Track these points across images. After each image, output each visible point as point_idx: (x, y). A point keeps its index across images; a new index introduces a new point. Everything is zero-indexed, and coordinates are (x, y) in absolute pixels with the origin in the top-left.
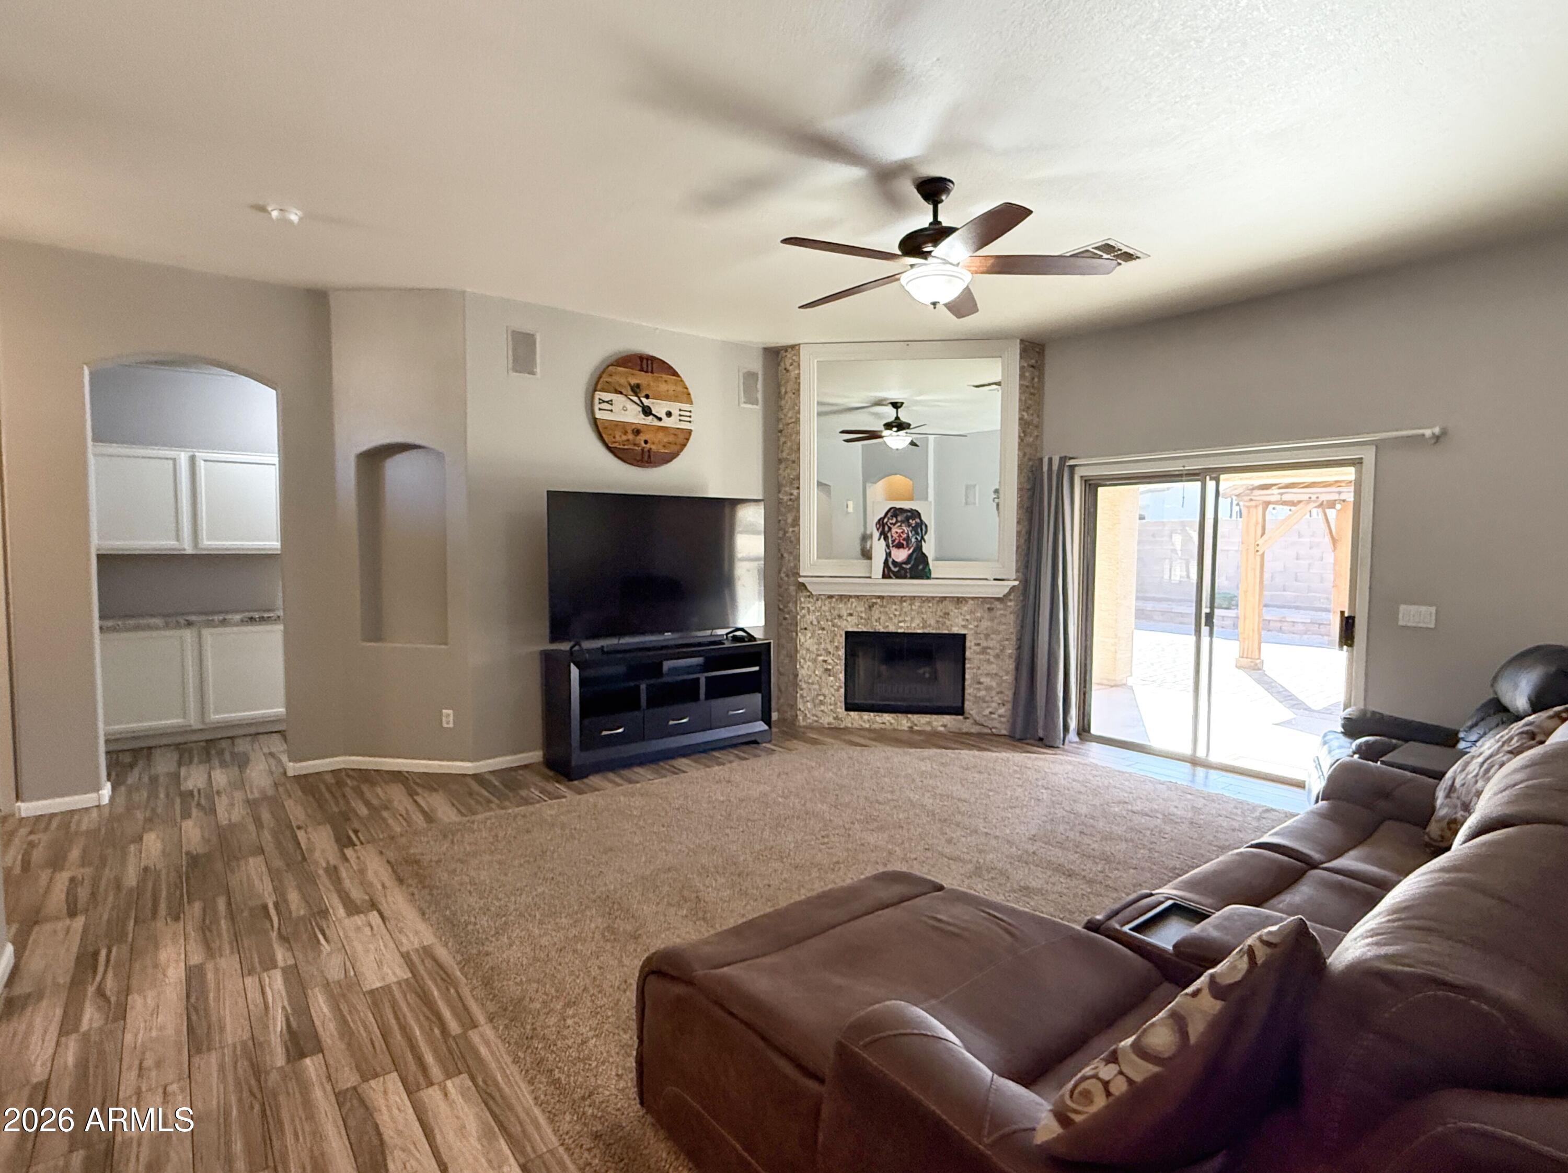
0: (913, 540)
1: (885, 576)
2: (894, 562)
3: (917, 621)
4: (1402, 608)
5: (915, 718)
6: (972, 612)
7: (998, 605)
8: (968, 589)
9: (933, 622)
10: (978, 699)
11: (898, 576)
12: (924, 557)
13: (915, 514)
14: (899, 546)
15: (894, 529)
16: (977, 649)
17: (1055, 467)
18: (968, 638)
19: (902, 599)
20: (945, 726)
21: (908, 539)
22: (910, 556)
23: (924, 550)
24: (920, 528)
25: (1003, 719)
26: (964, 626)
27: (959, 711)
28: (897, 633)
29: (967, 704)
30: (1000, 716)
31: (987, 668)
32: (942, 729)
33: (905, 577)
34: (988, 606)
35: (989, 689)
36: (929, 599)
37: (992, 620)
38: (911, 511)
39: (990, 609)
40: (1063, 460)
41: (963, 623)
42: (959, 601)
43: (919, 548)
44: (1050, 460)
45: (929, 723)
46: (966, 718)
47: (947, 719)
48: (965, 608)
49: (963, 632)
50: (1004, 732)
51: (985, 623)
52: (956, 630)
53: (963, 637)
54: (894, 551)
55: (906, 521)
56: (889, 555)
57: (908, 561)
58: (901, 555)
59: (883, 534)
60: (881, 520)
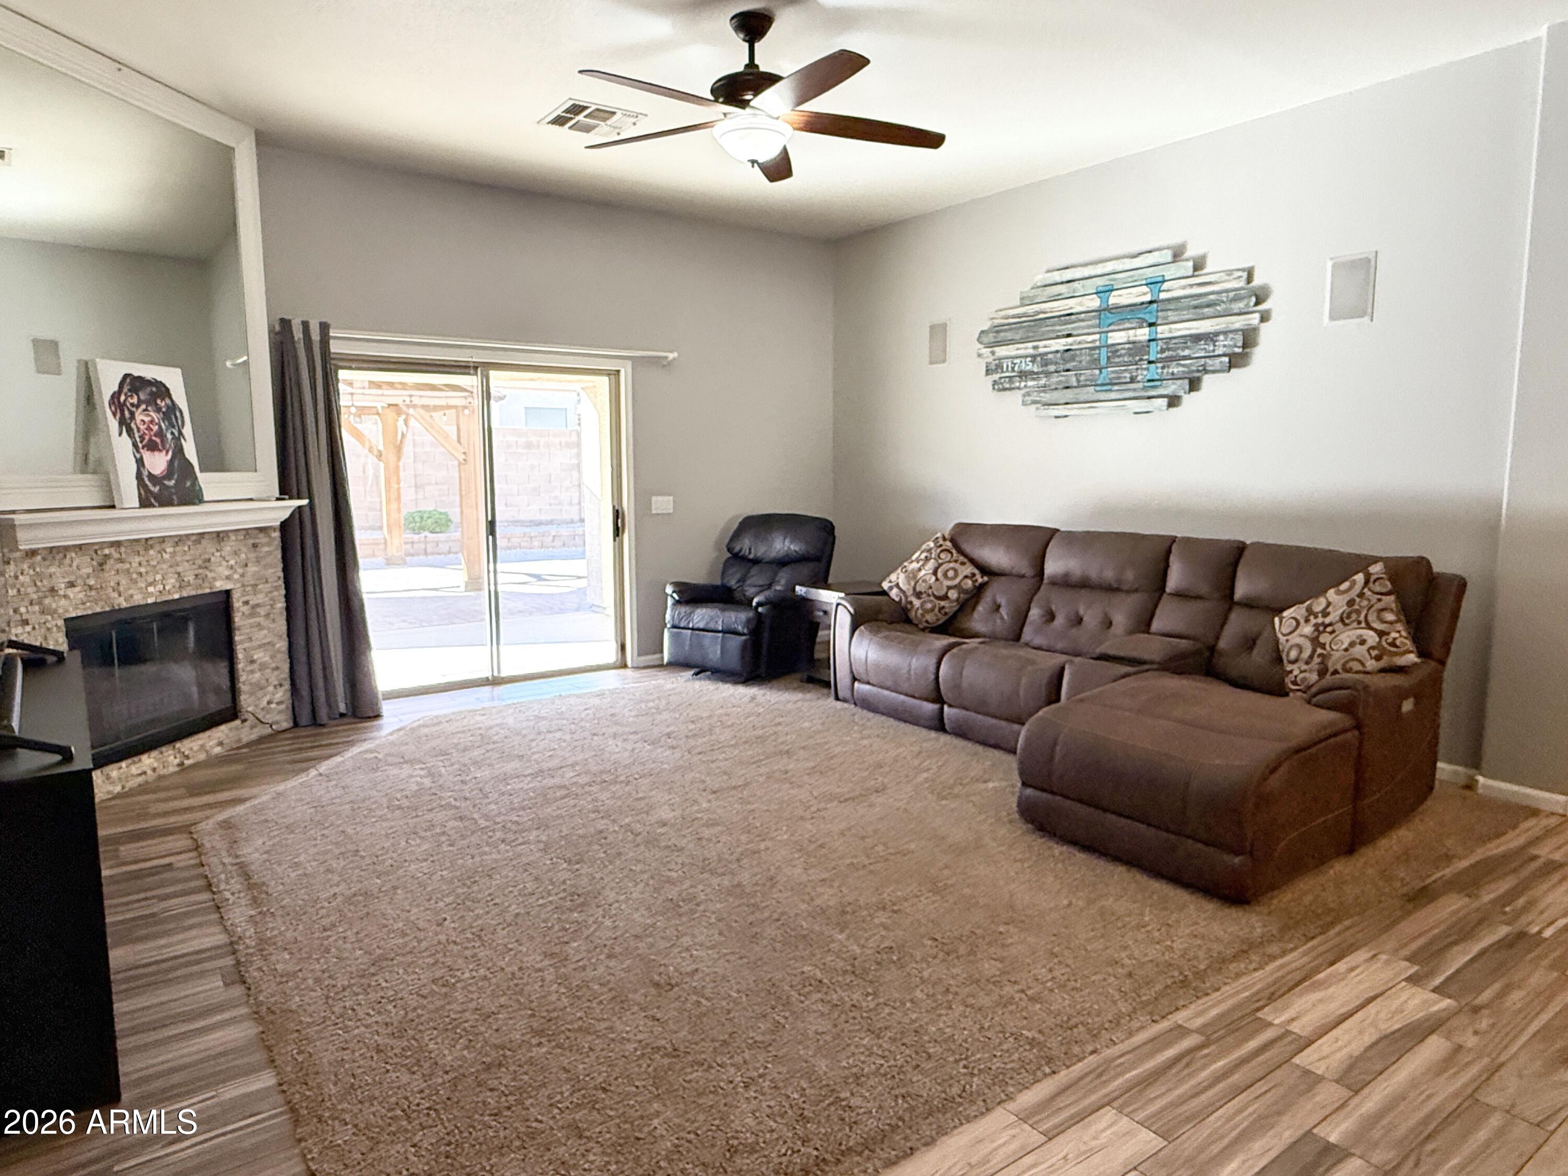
0: (169, 436)
1: (145, 503)
2: (151, 477)
3: (171, 581)
4: (654, 499)
6: (234, 553)
7: (262, 539)
8: (229, 517)
9: (189, 578)
10: (253, 687)
11: (165, 502)
12: (189, 466)
13: (162, 390)
14: (152, 447)
15: (139, 416)
16: (245, 609)
17: (316, 336)
18: (236, 596)
20: (221, 744)
21: (160, 434)
22: (171, 463)
23: (187, 455)
24: (173, 414)
25: (283, 707)
26: (228, 578)
27: (234, 713)
29: (242, 700)
30: (278, 703)
31: (258, 636)
32: (218, 750)
33: (170, 504)
34: (252, 541)
35: (263, 667)
36: (179, 540)
37: (258, 561)
38: (155, 383)
39: (255, 546)
40: (323, 326)
41: (227, 573)
42: (220, 536)
43: (179, 451)
44: (305, 325)
46: (244, 721)
47: (222, 732)
48: (227, 549)
49: (228, 586)
50: (285, 725)
51: (252, 569)
52: (220, 585)
53: (228, 593)
54: (147, 456)
55: (152, 401)
56: (140, 462)
57: (169, 474)
58: (157, 463)
59: (125, 424)
60: (115, 397)
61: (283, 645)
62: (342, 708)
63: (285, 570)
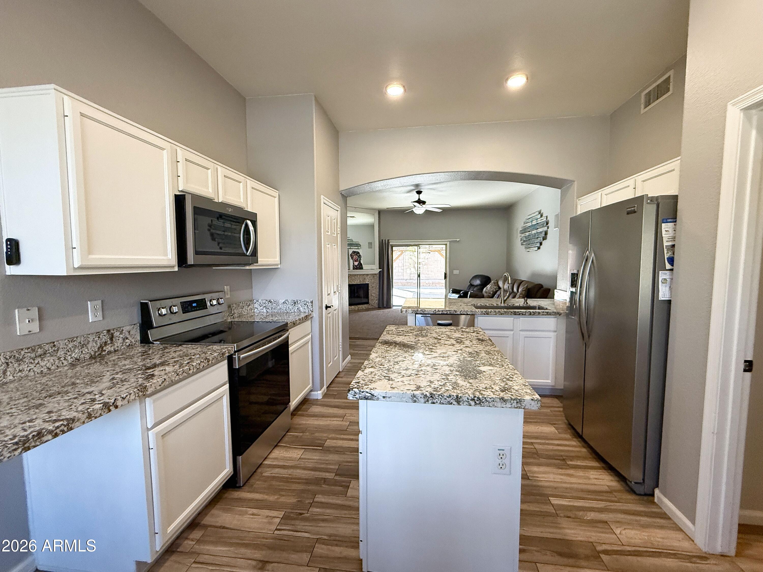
0: (359, 260)
1: (353, 269)
2: (355, 265)
3: (359, 281)
4: (454, 271)
5: (359, 306)
6: (370, 278)
7: (375, 276)
8: (369, 272)
9: (362, 281)
10: (372, 300)
11: (356, 269)
12: (361, 264)
13: (358, 253)
14: (356, 261)
15: (354, 257)
16: (371, 287)
17: (387, 242)
18: (369, 284)
19: (355, 275)
21: (357, 259)
22: (358, 264)
23: (361, 262)
24: (360, 256)
25: (377, 303)
26: (368, 282)
27: (368, 303)
28: (354, 284)
29: (370, 301)
31: (374, 291)
32: (365, 308)
33: (357, 269)
34: (373, 276)
35: (374, 297)
36: (360, 275)
37: (374, 279)
38: (357, 252)
40: (388, 240)
42: (367, 275)
43: (360, 262)
44: (385, 240)
45: (362, 307)
46: (370, 305)
47: (366, 305)
48: (368, 277)
49: (368, 283)
50: (377, 307)
51: (373, 280)
52: (367, 282)
53: (368, 284)
54: (355, 262)
55: (357, 255)
56: (354, 263)
57: (358, 265)
58: (356, 263)
59: (352, 258)
60: (351, 254)
61: (378, 293)
62: (385, 306)
63: (379, 281)
